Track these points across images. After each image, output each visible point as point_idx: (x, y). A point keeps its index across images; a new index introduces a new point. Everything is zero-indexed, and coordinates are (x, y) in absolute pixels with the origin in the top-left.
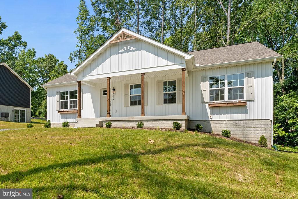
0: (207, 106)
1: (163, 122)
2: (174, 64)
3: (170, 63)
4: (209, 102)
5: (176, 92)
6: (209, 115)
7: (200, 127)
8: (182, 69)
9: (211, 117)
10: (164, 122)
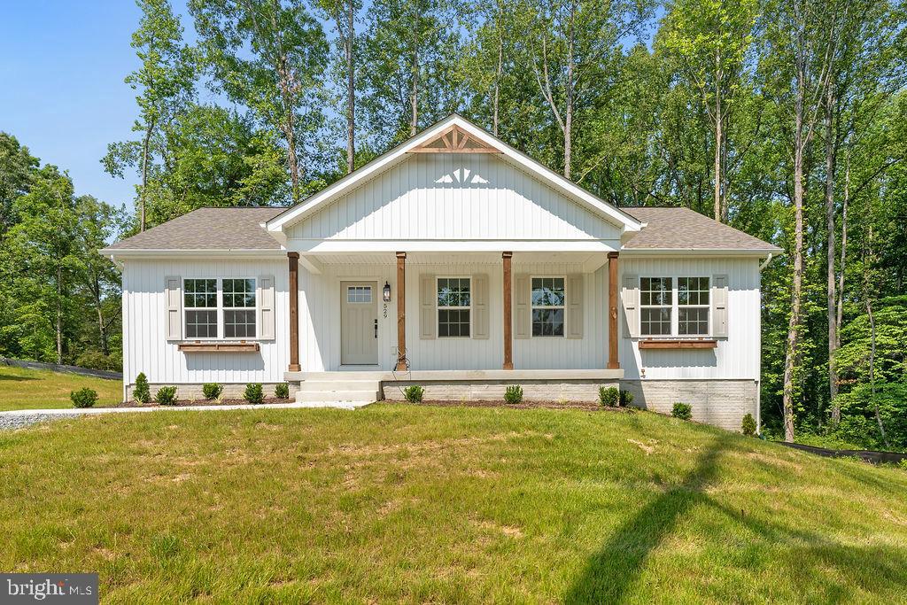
0: (635, 345)
1: (564, 386)
2: (592, 238)
3: (582, 235)
4: (640, 336)
5: (565, 307)
6: (640, 367)
7: (628, 397)
8: (611, 253)
9: (643, 371)
10: (567, 385)
